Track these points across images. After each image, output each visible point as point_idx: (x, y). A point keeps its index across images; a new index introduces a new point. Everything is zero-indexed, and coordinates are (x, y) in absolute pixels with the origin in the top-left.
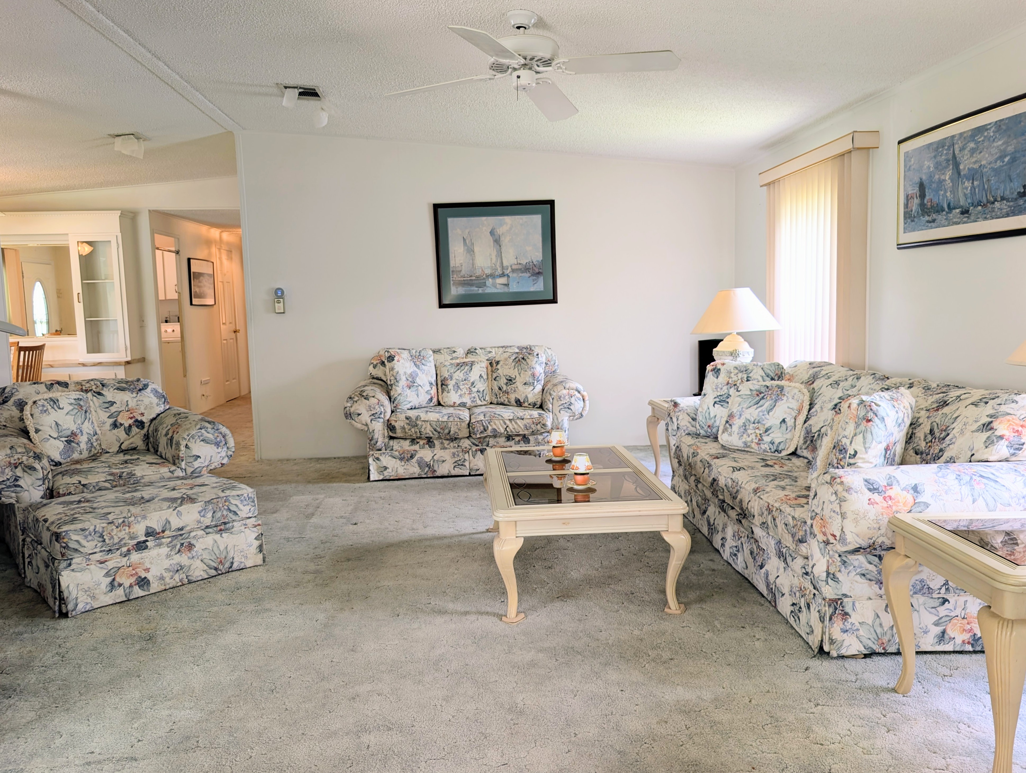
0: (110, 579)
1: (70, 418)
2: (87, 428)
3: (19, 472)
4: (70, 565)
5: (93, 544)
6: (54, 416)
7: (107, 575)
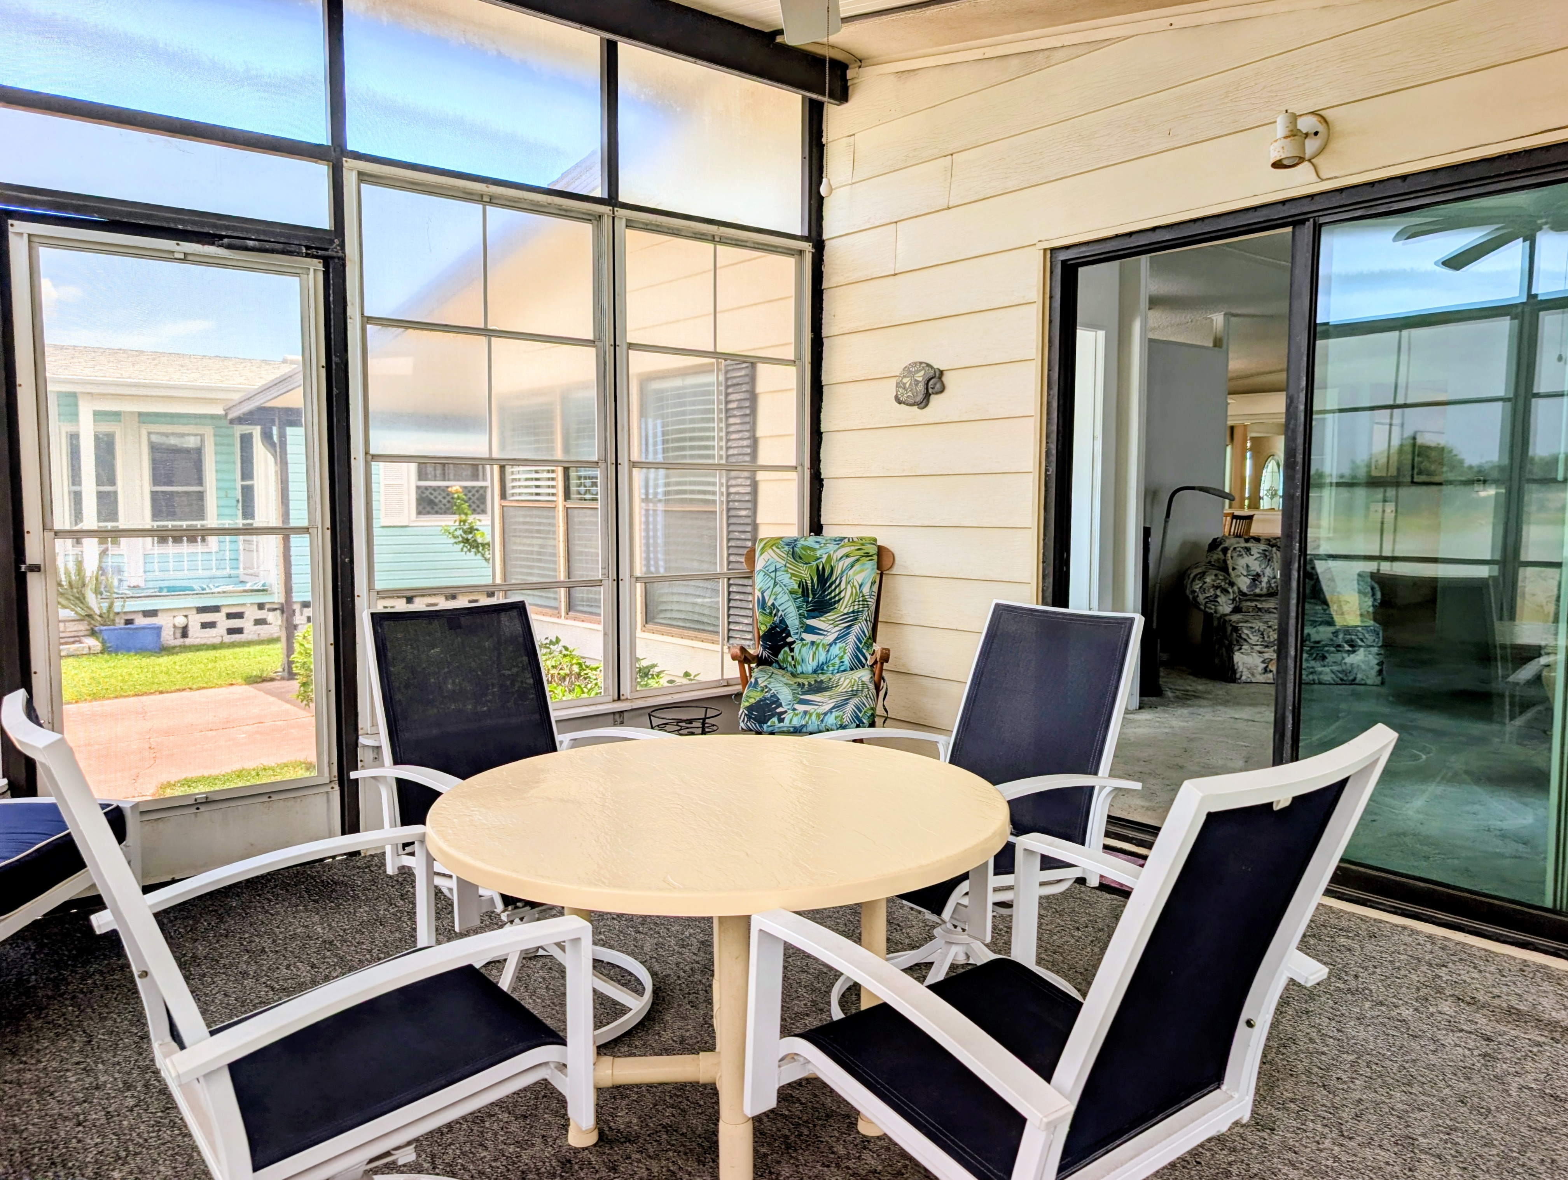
0: (1264, 665)
1: (1257, 563)
2: (1268, 572)
3: (1218, 592)
4: (1240, 649)
5: (1257, 638)
6: (1246, 560)
7: (1263, 662)
